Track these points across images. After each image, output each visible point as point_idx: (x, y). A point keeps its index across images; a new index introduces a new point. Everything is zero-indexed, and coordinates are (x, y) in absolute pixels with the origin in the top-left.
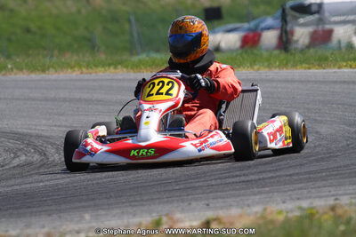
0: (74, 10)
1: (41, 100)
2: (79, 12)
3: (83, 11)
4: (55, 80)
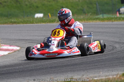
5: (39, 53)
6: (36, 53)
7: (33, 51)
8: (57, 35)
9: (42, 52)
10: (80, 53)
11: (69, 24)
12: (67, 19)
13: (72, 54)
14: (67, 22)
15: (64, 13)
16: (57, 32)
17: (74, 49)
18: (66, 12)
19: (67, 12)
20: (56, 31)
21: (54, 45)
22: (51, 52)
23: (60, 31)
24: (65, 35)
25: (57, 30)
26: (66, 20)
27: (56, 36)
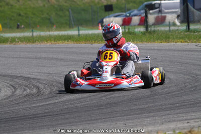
0: (42, 5)
1: (34, 58)
2: (44, 6)
3: (46, 5)
4: (39, 48)
5: (87, 83)
6: (83, 84)
7: (77, 81)
8: (109, 58)
9: (91, 81)
10: (143, 84)
11: (118, 44)
12: (115, 37)
13: (134, 85)
14: (115, 42)
15: (111, 29)
16: (108, 55)
17: (135, 78)
18: (114, 28)
19: (116, 28)
20: (107, 53)
21: (107, 72)
22: (105, 81)
23: (112, 53)
24: (119, 59)
25: (109, 52)
26: (114, 39)
27: (107, 60)
